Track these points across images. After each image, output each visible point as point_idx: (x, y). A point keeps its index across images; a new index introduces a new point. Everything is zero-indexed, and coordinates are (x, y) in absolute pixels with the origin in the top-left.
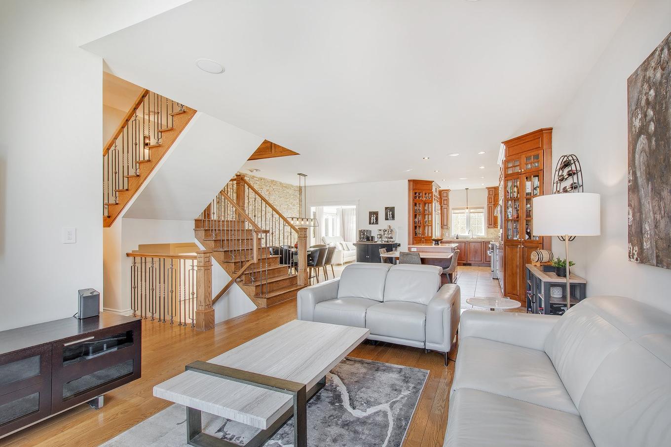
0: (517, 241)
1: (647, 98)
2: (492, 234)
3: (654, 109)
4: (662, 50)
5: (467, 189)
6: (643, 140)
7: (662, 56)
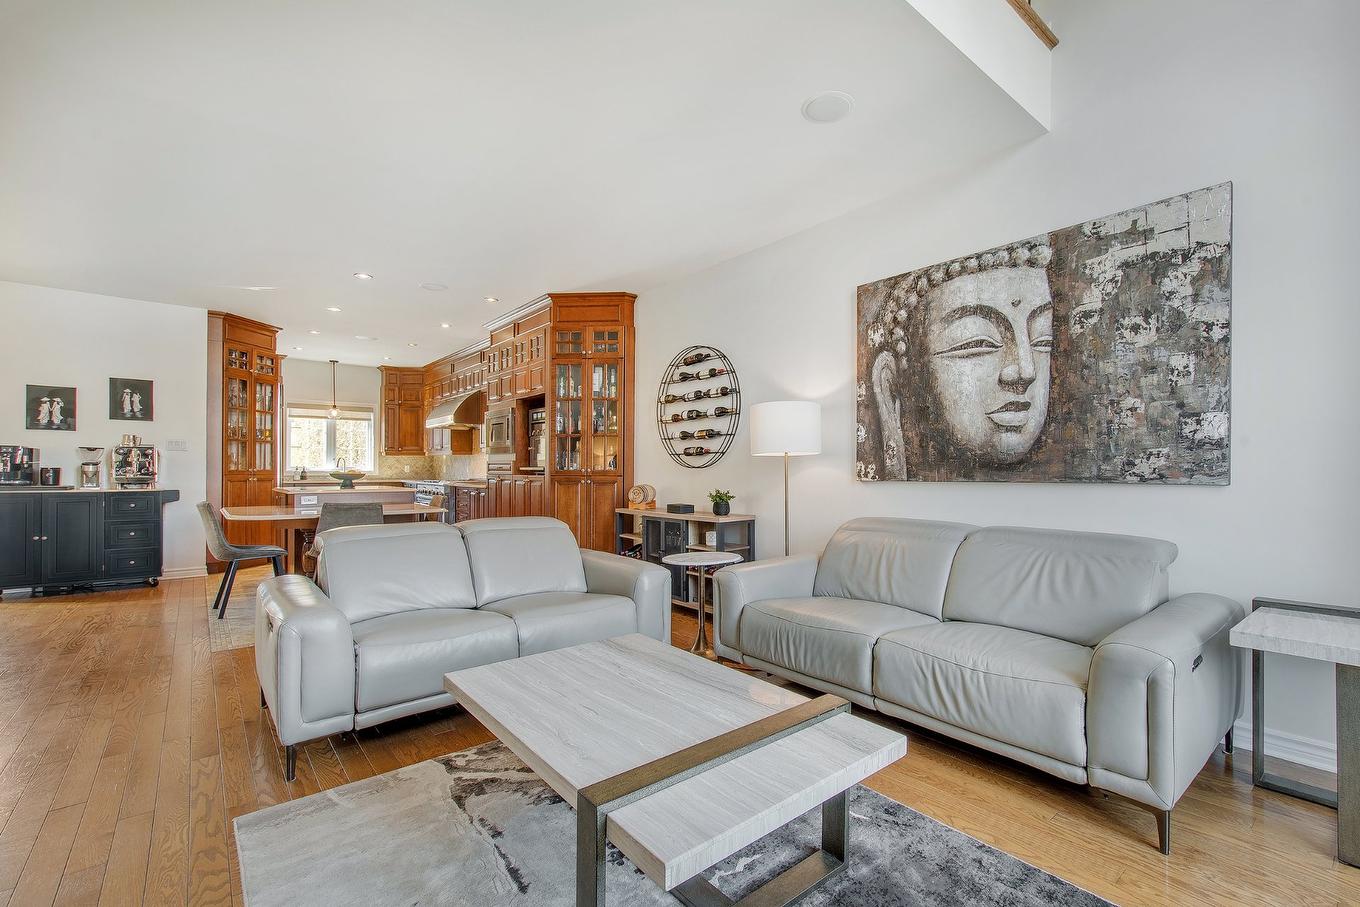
0: (578, 473)
1: (895, 317)
2: (390, 467)
3: (905, 328)
4: (919, 277)
5: (334, 362)
6: (885, 357)
7: (920, 283)
